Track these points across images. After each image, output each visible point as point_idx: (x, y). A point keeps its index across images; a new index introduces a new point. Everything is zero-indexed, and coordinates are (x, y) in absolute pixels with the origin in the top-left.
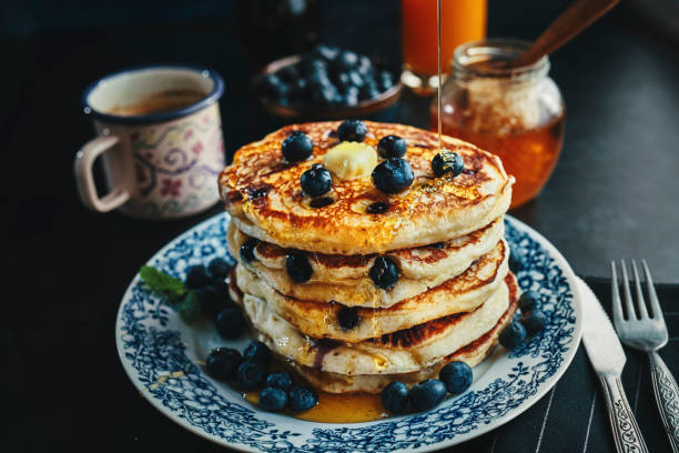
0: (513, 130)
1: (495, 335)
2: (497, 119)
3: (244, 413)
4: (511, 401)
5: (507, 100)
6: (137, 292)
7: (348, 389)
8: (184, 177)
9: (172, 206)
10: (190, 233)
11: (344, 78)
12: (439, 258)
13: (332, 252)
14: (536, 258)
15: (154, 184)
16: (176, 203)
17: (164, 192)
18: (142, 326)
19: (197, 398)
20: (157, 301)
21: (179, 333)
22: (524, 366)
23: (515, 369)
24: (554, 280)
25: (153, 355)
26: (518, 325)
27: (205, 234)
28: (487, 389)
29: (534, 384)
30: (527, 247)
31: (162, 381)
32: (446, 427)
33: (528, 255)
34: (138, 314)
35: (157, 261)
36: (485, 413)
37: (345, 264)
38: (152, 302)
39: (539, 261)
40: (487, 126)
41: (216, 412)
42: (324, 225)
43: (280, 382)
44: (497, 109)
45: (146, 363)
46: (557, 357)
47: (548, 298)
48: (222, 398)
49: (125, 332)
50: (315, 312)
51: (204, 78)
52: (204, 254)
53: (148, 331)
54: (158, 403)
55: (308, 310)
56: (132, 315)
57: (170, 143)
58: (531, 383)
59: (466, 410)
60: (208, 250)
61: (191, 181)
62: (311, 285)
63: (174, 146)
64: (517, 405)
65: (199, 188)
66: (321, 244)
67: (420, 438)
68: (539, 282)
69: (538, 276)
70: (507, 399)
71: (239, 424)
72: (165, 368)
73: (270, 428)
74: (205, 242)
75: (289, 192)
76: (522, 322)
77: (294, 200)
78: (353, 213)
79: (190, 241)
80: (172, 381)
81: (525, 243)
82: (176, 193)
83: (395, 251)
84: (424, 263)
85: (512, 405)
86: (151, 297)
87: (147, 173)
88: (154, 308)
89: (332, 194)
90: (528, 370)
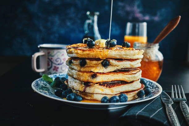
6: (40, 80)
7: (92, 98)
8: (60, 66)
10: (58, 74)
12: (121, 62)
13: (92, 57)
15: (51, 67)
17: (54, 70)
21: (49, 88)
25: (40, 88)
26: (143, 91)
33: (149, 84)
38: (44, 82)
39: (152, 85)
42: (91, 51)
47: (153, 90)
49: (35, 83)
50: (85, 74)
53: (41, 85)
55: (83, 73)
62: (85, 67)
66: (89, 55)
75: (83, 47)
77: (85, 48)
78: (99, 49)
81: (148, 82)
82: (57, 71)
83: (109, 58)
87: (50, 63)
89: (94, 47)
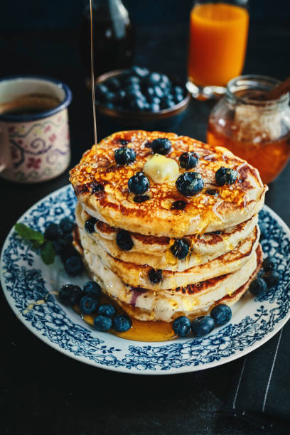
0: (263, 141)
1: (247, 287)
2: (253, 133)
3: (84, 332)
4: (256, 335)
5: (261, 121)
6: (12, 241)
7: (151, 318)
8: (43, 157)
9: (34, 175)
10: (47, 198)
11: (151, 91)
12: (217, 241)
14: (274, 231)
15: (23, 160)
16: (37, 173)
17: (29, 166)
18: (17, 266)
19: (54, 320)
20: (26, 247)
21: (40, 271)
22: (264, 309)
23: (259, 311)
24: (285, 249)
25: (24, 287)
26: (262, 280)
27: (57, 200)
28: (240, 324)
29: (272, 324)
30: (268, 223)
31: (30, 307)
32: (215, 351)
33: (268, 229)
34: (14, 257)
35: (26, 218)
36: (240, 342)
37: (155, 242)
38: (22, 248)
39: (276, 233)
40: (247, 136)
41: (66, 331)
42: (143, 217)
43: (108, 312)
44: (254, 126)
45: (20, 294)
46: (286, 305)
47: (281, 261)
48: (69, 320)
49: (5, 271)
50: (133, 271)
51: (58, 89)
52: (57, 214)
53: (20, 270)
54: (28, 324)
55: (129, 269)
56: (10, 258)
57: (35, 135)
58: (269, 323)
59: (227, 339)
60: (59, 211)
61: (48, 159)
62: (132, 253)
63: (38, 136)
64: (260, 339)
65: (52, 163)
66: (141, 228)
67: (198, 358)
68: (275, 248)
69: (274, 244)
70: (254, 333)
71: (80, 340)
72: (32, 297)
73: (101, 345)
74: (57, 205)
75: (120, 189)
76: (264, 278)
77: (123, 195)
78: (162, 208)
79: (47, 204)
80: (37, 308)
81: (267, 219)
82: (37, 167)
83: (189, 236)
84: (208, 245)
85: (257, 337)
86: (22, 245)
88: (24, 252)
89: (149, 193)
90: (268, 312)
